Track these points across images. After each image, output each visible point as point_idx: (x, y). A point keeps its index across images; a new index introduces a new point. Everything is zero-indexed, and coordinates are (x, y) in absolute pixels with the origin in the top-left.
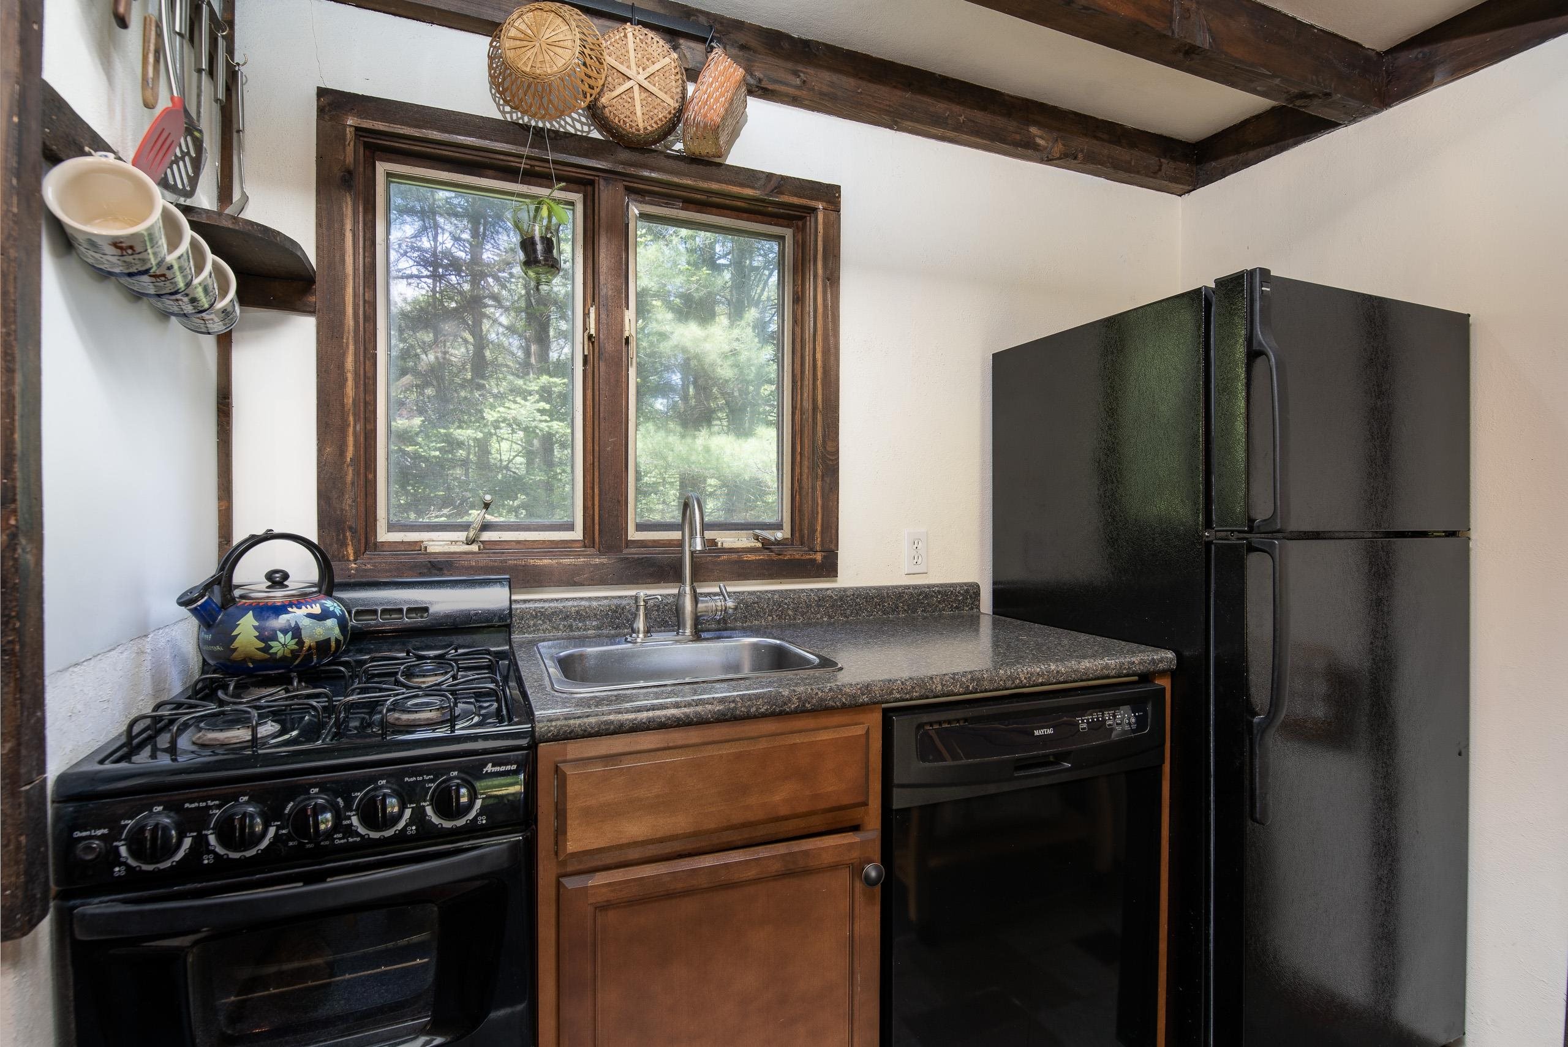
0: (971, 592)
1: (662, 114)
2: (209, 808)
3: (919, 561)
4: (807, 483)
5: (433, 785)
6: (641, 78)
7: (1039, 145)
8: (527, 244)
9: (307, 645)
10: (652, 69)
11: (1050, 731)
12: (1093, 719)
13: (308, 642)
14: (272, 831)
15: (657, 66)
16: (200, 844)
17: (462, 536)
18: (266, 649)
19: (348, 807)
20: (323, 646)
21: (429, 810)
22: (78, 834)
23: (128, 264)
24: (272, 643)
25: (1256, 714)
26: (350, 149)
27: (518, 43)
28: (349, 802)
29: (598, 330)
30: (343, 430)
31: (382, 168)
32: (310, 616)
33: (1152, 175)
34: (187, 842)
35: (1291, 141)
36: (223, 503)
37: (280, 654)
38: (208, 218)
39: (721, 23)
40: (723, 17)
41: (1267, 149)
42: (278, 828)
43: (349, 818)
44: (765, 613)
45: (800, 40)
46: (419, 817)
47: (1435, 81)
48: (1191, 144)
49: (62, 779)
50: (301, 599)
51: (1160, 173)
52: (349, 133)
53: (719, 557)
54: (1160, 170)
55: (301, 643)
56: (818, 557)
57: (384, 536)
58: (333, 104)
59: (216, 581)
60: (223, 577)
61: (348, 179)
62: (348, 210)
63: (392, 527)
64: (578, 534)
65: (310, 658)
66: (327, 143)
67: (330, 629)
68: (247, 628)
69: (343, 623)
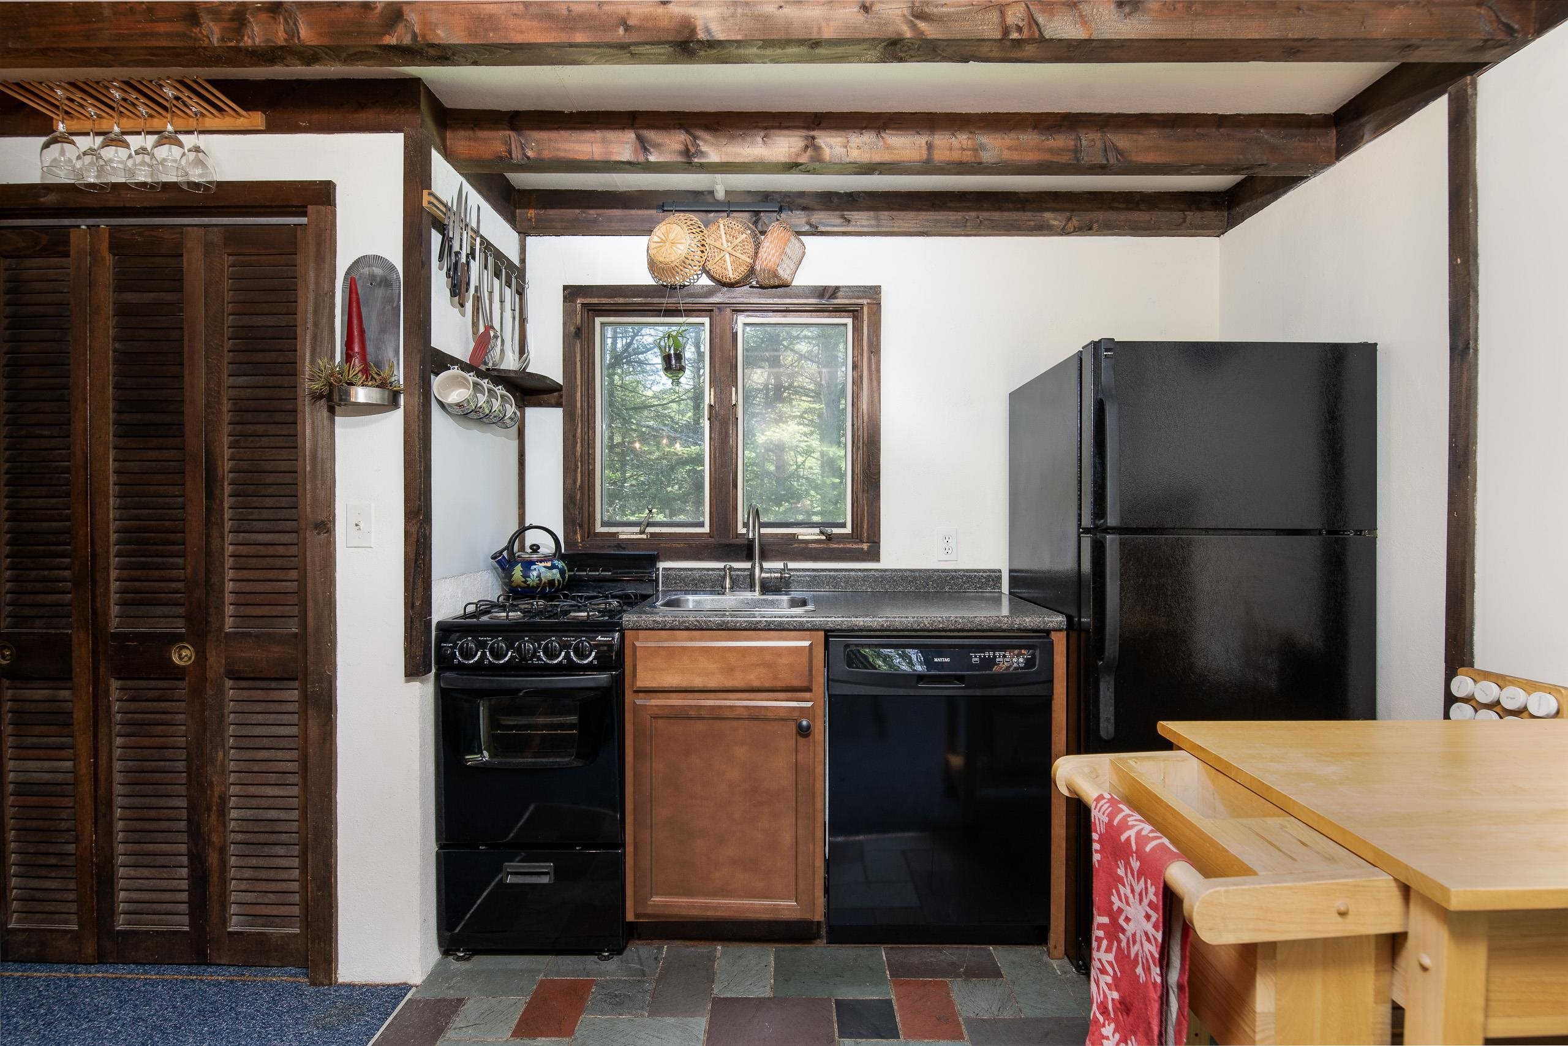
0: (993, 578)
1: (743, 269)
2: (487, 640)
3: (950, 552)
4: (860, 495)
5: (574, 643)
6: (730, 249)
7: (1053, 225)
8: (667, 358)
9: (543, 581)
10: (736, 242)
11: (947, 660)
12: (985, 656)
13: (544, 580)
14: (510, 653)
15: (739, 240)
16: (484, 654)
17: (637, 529)
18: (525, 582)
19: (539, 647)
20: (551, 583)
21: (572, 653)
22: (442, 645)
23: (463, 411)
24: (528, 579)
25: (1101, 659)
26: (579, 317)
27: (658, 244)
28: (540, 645)
29: (715, 402)
30: (575, 471)
31: (598, 320)
32: (545, 567)
33: (1175, 227)
34: (479, 653)
35: (1281, 190)
36: (521, 510)
37: (531, 585)
38: (505, 373)
39: (789, 196)
40: (790, 192)
41: (1268, 196)
42: (512, 653)
43: (539, 652)
44: (824, 584)
45: (846, 193)
46: (567, 656)
47: (1365, 138)
48: (1222, 192)
49: (439, 623)
50: (545, 559)
51: (1184, 225)
52: (579, 306)
53: (792, 545)
54: (1184, 222)
55: (540, 580)
56: (865, 546)
57: (599, 529)
58: (572, 293)
59: (506, 548)
60: (510, 547)
61: (578, 333)
62: (578, 350)
63: (604, 524)
64: (706, 529)
65: (544, 588)
66: (568, 315)
67: (555, 574)
68: (518, 571)
69: (562, 572)
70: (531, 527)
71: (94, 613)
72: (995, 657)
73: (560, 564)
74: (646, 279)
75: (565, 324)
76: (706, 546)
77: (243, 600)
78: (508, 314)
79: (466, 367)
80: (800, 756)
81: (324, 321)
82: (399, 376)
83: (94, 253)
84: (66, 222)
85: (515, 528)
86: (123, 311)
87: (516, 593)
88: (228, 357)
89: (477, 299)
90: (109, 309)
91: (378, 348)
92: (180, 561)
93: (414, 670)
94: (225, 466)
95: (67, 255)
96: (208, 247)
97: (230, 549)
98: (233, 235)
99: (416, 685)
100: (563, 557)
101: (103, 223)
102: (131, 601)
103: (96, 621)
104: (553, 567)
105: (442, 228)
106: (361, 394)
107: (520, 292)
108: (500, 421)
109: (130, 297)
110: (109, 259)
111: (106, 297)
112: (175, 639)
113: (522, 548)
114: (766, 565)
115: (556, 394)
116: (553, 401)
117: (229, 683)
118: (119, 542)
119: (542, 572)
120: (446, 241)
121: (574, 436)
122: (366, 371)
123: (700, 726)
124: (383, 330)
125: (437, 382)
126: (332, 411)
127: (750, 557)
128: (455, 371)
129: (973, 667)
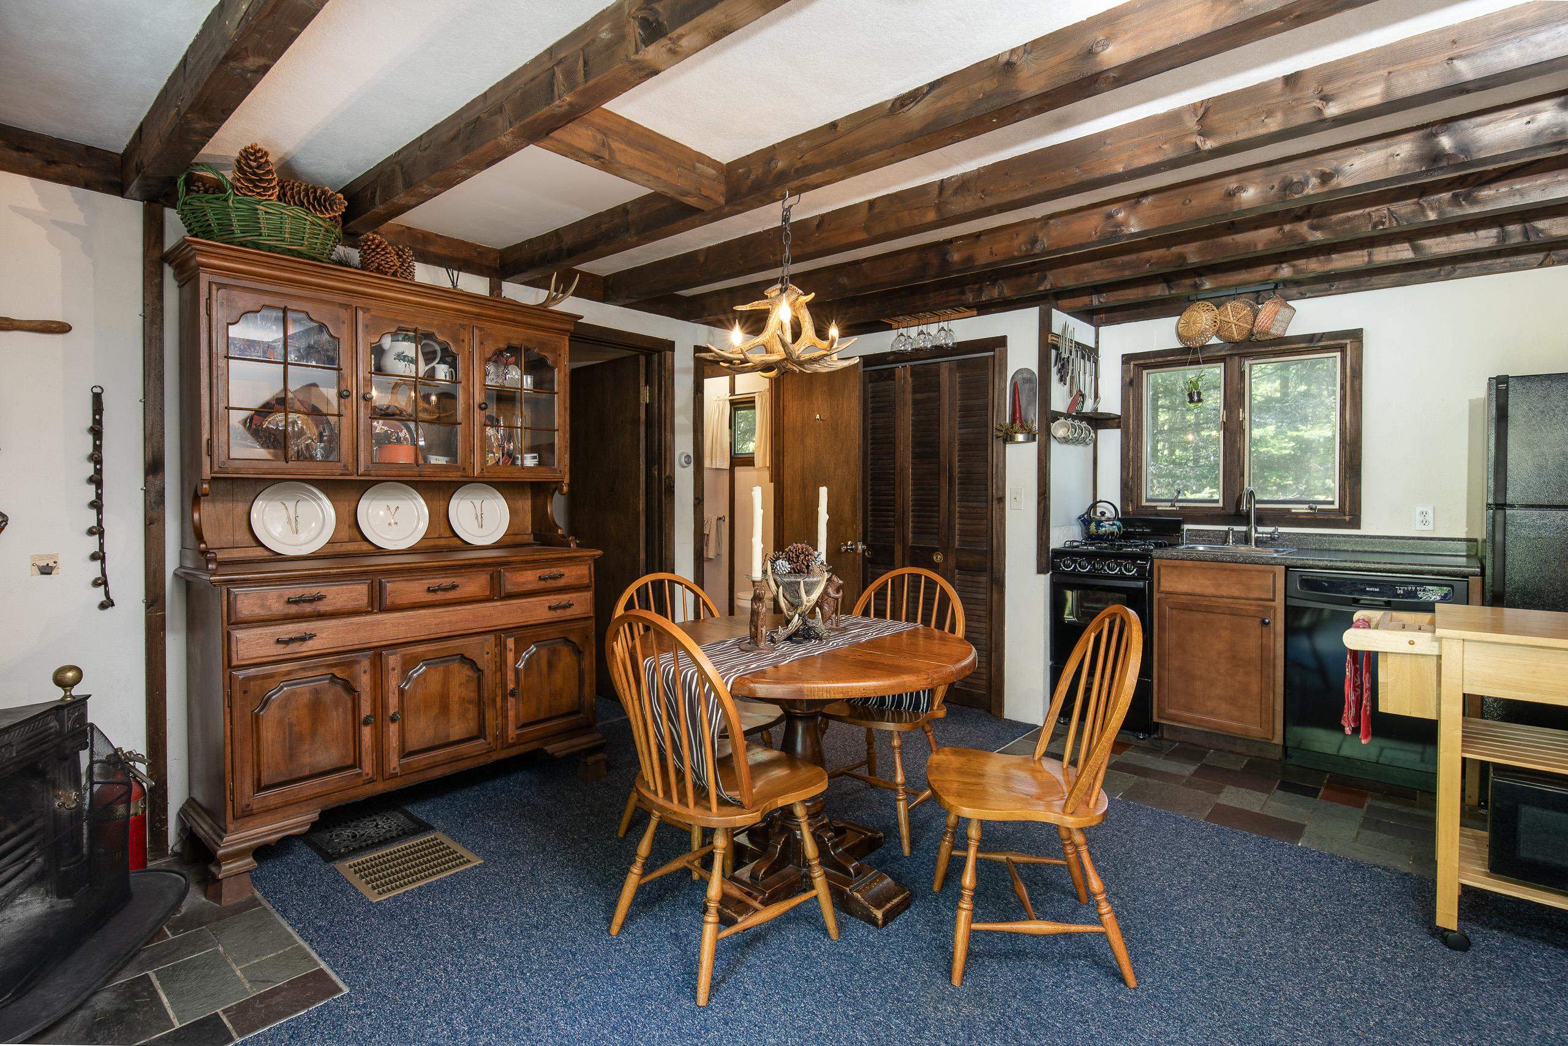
2: (1077, 559)
3: (1426, 524)
4: (1345, 481)
5: (1125, 563)
6: (1235, 321)
10: (1240, 315)
11: (1378, 590)
12: (1408, 590)
13: (1108, 532)
14: (1089, 566)
15: (1242, 314)
16: (1075, 566)
17: (1169, 504)
18: (1097, 532)
19: (1105, 565)
20: (1112, 533)
21: (1123, 569)
22: (1055, 559)
23: (1066, 439)
24: (1099, 530)
26: (1132, 372)
27: (1184, 321)
29: (1227, 420)
30: (1129, 468)
31: (1145, 372)
32: (1109, 524)
34: (1073, 565)
36: (1094, 493)
37: (1101, 534)
38: (1087, 414)
42: (1091, 566)
43: (1105, 567)
46: (1120, 570)
49: (1054, 549)
50: (1109, 519)
52: (1132, 366)
55: (1106, 531)
56: (1347, 518)
57: (1144, 503)
58: (1127, 359)
59: (1086, 513)
60: (1088, 513)
61: (1131, 383)
62: (1131, 393)
63: (1147, 500)
64: (1221, 504)
65: (1108, 536)
66: (1125, 372)
67: (1115, 529)
68: (1093, 526)
69: (1119, 528)
70: (1100, 501)
71: (903, 537)
72: (1416, 590)
73: (1118, 523)
74: (1176, 344)
75: (1122, 378)
76: (1219, 516)
77: (963, 533)
78: (1088, 379)
79: (1067, 416)
80: (1264, 640)
81: (1002, 402)
82: (1036, 425)
83: (905, 378)
84: (894, 366)
85: (1091, 502)
86: (915, 403)
87: (1090, 538)
88: (958, 419)
89: (1072, 378)
90: (910, 402)
91: (1026, 413)
92: (936, 514)
93: (1041, 570)
94: (956, 470)
95: (894, 380)
96: (951, 370)
97: (957, 509)
98: (961, 365)
99: (1043, 576)
100: (1119, 519)
101: (908, 364)
102: (919, 532)
103: (904, 538)
104: (1113, 524)
105: (1057, 348)
106: (1020, 437)
107: (1096, 362)
108: (1084, 442)
109: (919, 396)
110: (910, 380)
111: (909, 397)
112: (935, 550)
113: (1095, 513)
114: (1260, 529)
115: (1117, 420)
116: (1115, 425)
117: (957, 571)
118: (913, 506)
119: (1107, 528)
120: (1058, 355)
121: (1128, 446)
122: (1022, 426)
123: (1199, 616)
124: (1029, 404)
125: (1053, 426)
126: (1005, 443)
127: (1248, 523)
128: (1062, 420)
129: (1398, 596)
